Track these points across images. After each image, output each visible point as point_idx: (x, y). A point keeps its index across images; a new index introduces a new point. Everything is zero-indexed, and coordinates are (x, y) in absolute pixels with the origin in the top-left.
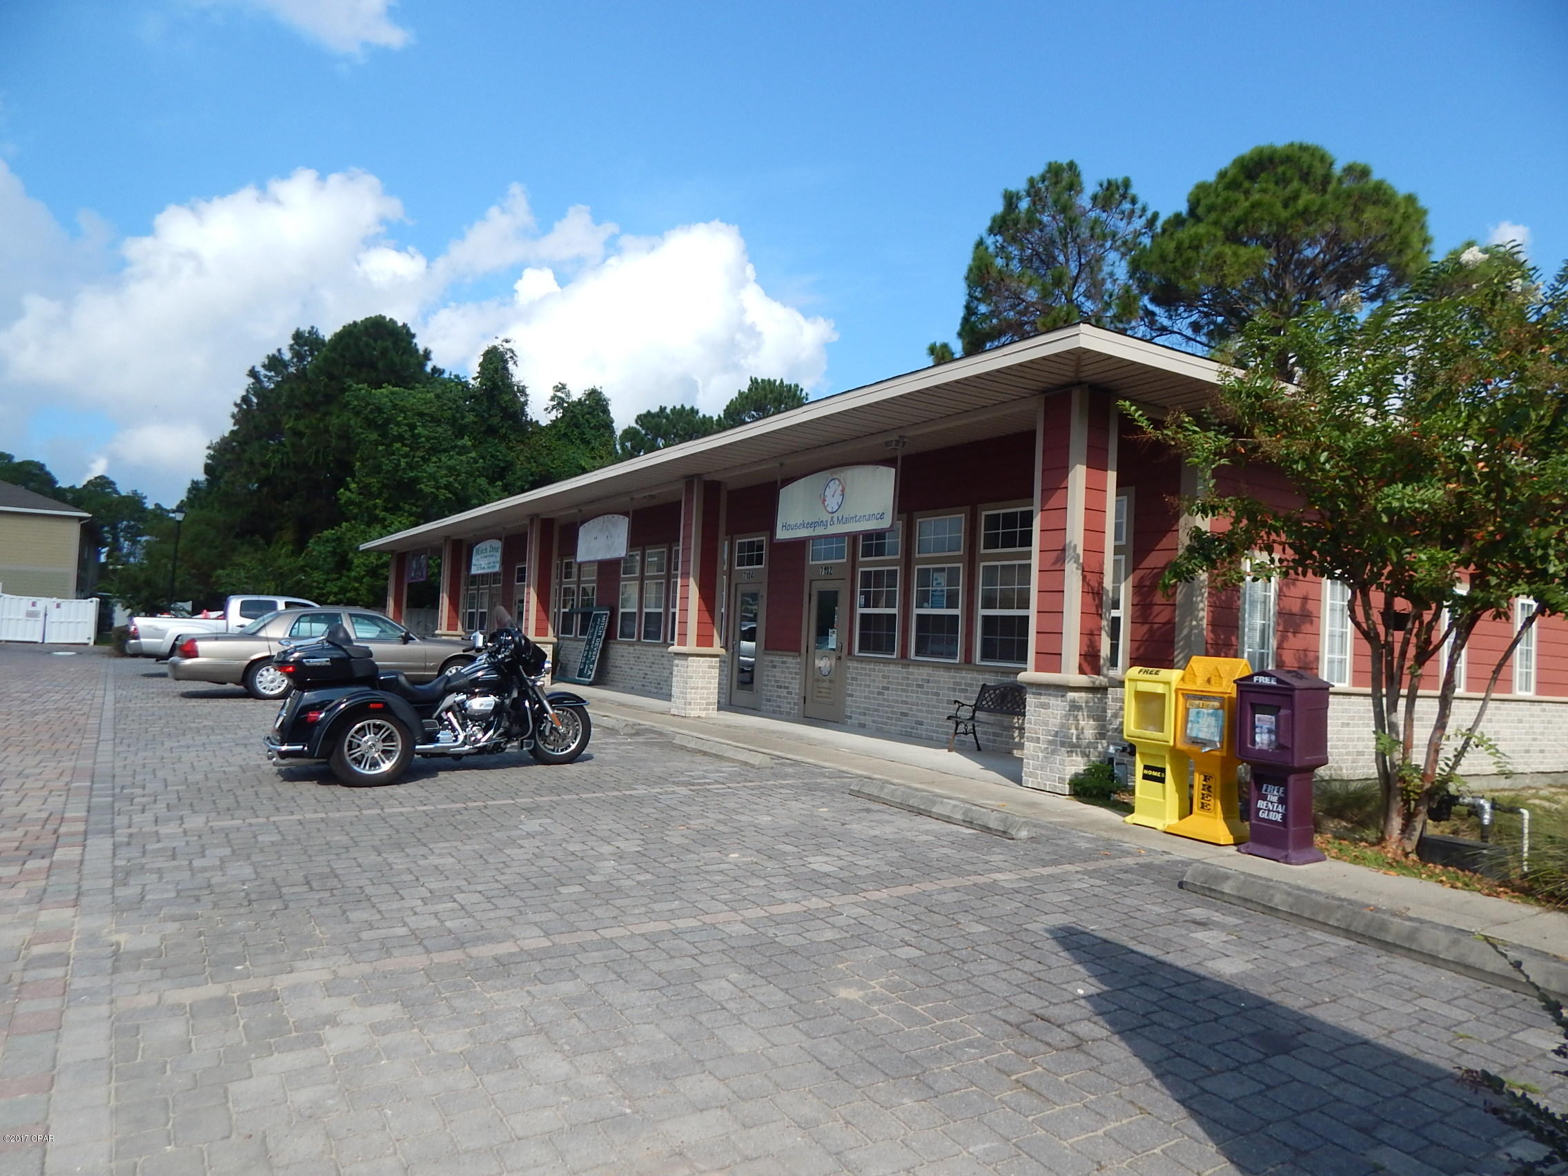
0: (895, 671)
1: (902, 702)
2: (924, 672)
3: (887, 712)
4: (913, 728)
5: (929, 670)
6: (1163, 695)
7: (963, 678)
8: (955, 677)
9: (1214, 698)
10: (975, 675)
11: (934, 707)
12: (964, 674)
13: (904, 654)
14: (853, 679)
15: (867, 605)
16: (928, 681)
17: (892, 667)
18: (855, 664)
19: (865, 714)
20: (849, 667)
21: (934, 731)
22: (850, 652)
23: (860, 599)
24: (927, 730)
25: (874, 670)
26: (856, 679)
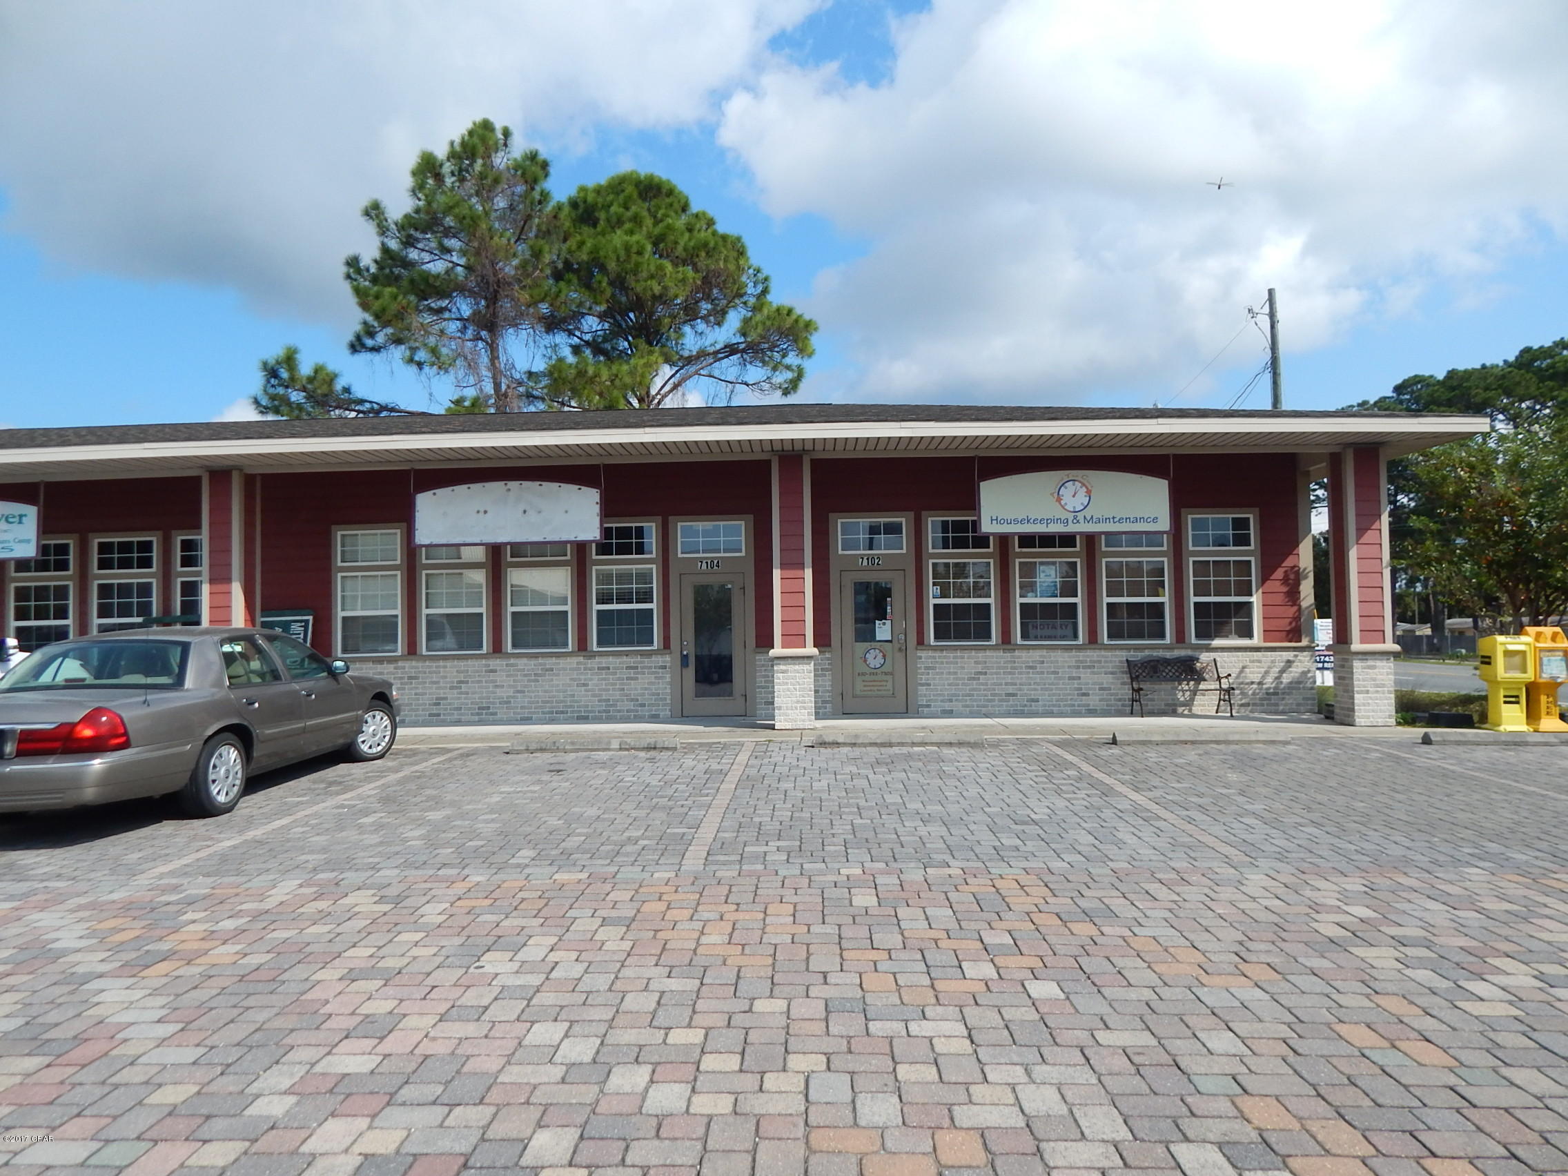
0: (997, 658)
1: (1006, 684)
2: (1036, 655)
3: (986, 696)
4: (1025, 706)
5: (1044, 652)
6: (1524, 653)
7: (1088, 656)
8: (1078, 656)
9: (1558, 651)
10: (1103, 653)
11: (1052, 684)
12: (1089, 653)
13: (1006, 638)
14: (927, 668)
15: (943, 596)
16: (1043, 662)
17: (988, 653)
18: (930, 653)
19: (951, 701)
20: (920, 658)
21: (1054, 706)
22: (921, 642)
23: (932, 590)
24: (1045, 705)
25: (963, 657)
26: (934, 668)
